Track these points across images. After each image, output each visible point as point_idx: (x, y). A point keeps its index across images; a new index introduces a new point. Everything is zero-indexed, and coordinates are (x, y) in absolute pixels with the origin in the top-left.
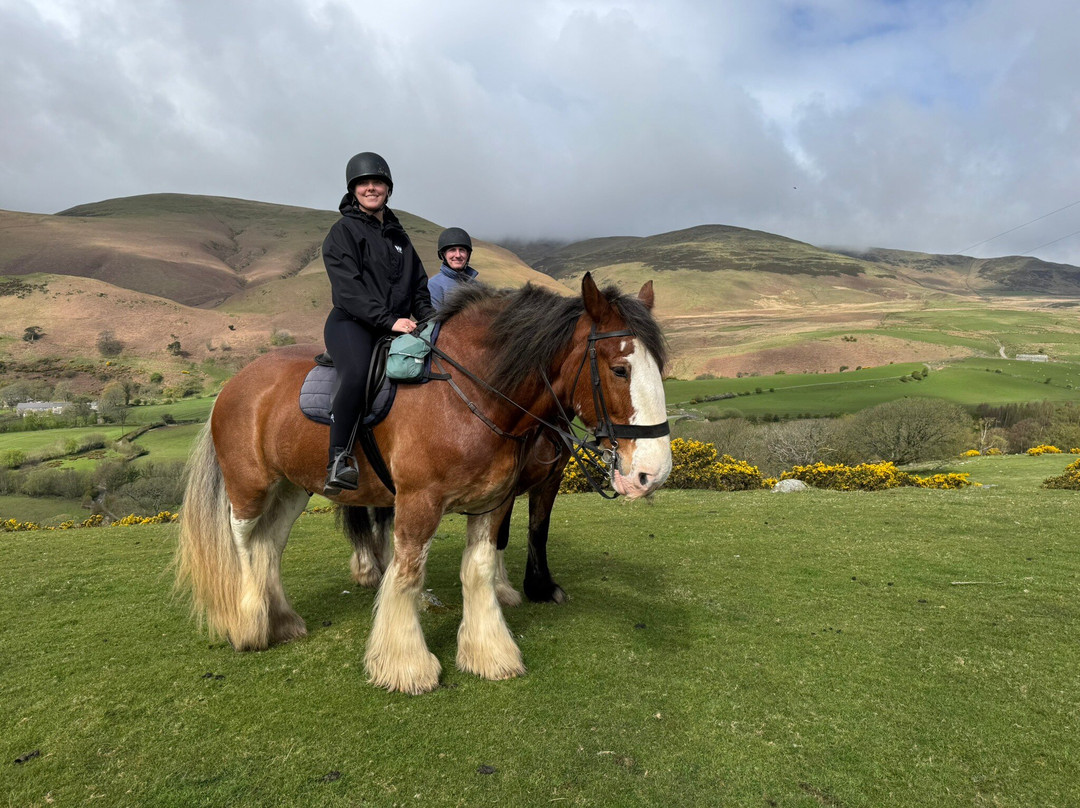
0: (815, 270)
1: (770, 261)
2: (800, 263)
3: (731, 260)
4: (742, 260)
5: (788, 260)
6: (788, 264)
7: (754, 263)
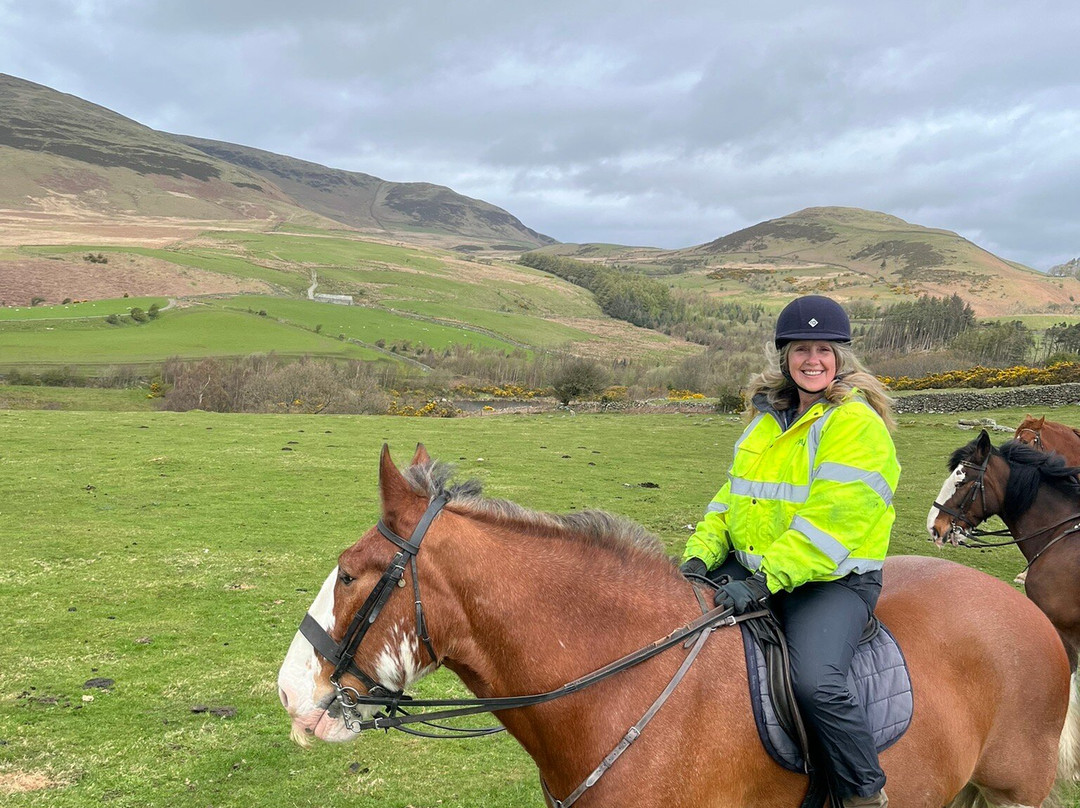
0: (145, 164)
1: (76, 141)
2: (125, 151)
3: (10, 130)
4: (27, 133)
5: (106, 144)
6: (104, 150)
7: (48, 140)
